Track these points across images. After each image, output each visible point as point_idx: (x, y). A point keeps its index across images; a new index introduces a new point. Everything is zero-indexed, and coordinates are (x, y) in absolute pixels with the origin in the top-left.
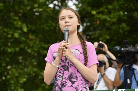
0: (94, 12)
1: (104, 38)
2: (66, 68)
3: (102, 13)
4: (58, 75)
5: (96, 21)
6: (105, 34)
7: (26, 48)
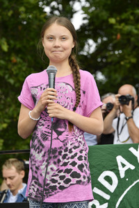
0: (112, 21)
1: (128, 61)
3: (126, 21)
5: (116, 35)
6: (129, 55)
7: (7, 77)
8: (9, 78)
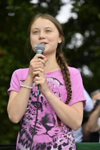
4: (27, 116)
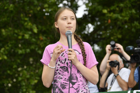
1: (116, 37)
2: (65, 69)
7: (37, 49)
8: (38, 50)
